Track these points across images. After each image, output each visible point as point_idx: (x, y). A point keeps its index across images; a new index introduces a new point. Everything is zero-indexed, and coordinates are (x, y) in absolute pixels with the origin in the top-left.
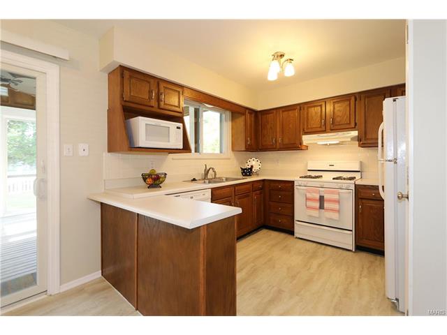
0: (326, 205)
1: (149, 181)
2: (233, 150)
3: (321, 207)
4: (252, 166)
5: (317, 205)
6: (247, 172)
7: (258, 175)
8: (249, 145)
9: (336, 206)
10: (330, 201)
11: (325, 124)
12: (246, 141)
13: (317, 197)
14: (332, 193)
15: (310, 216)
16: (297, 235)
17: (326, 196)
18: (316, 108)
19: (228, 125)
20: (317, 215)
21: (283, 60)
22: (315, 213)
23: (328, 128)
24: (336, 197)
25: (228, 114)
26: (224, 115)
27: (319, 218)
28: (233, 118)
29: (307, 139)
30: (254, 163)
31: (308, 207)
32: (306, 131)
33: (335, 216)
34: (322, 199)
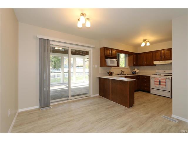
0: (161, 83)
1: (109, 74)
2: (129, 66)
3: (160, 84)
4: (136, 71)
5: (158, 83)
6: (134, 73)
7: (137, 74)
8: (135, 64)
9: (164, 84)
10: (162, 82)
11: (162, 58)
12: (134, 63)
13: (158, 81)
14: (163, 80)
15: (156, 87)
16: (151, 93)
17: (161, 81)
18: (158, 53)
19: (127, 58)
20: (158, 86)
21: (146, 41)
22: (157, 86)
23: (163, 59)
24: (165, 81)
25: (127, 55)
26: (126, 55)
27: (159, 87)
28: (129, 56)
29: (155, 63)
30: (136, 70)
31: (155, 84)
32: (155, 60)
33: (164, 87)
34: (160, 82)
